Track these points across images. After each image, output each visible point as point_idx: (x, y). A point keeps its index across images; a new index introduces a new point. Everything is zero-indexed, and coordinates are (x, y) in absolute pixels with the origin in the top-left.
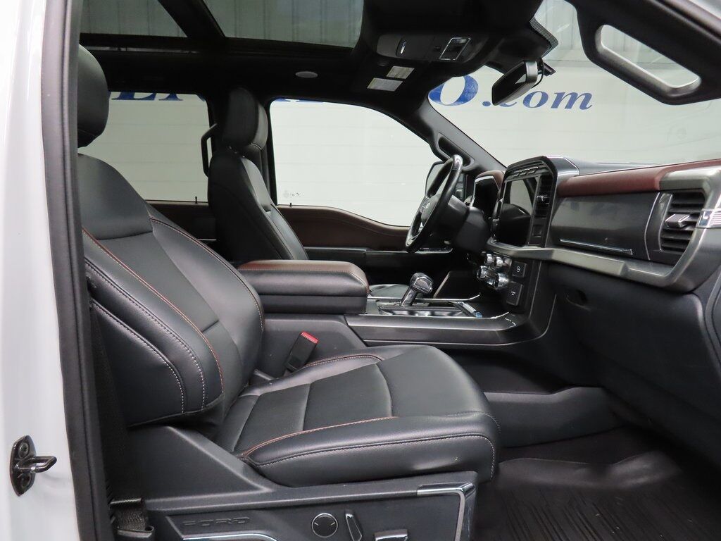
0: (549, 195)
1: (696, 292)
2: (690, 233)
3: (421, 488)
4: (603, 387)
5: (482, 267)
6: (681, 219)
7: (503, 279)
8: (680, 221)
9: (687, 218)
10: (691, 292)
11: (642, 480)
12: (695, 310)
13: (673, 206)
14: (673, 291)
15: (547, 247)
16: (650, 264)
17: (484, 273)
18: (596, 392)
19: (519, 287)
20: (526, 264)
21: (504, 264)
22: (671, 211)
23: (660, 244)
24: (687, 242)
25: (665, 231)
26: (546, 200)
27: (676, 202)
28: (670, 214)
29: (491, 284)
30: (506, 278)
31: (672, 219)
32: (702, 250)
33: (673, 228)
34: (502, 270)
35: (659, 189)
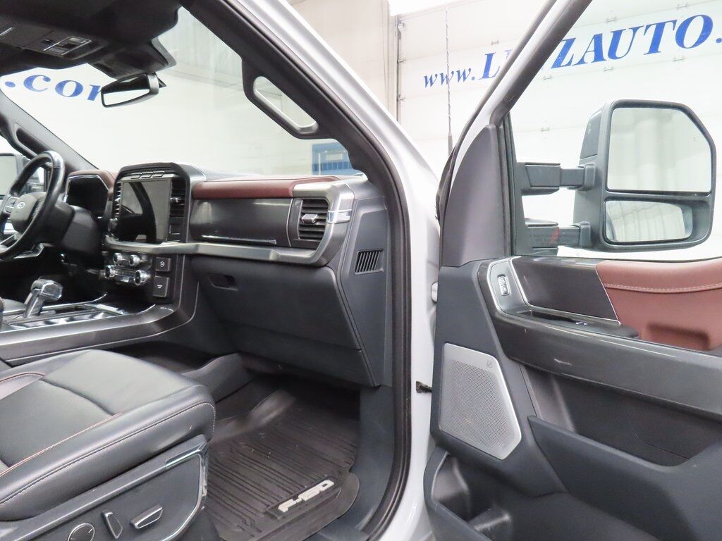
0: (183, 197)
1: (329, 265)
2: (323, 227)
3: (168, 462)
4: (239, 352)
5: (109, 267)
6: (313, 217)
7: (144, 276)
8: (313, 219)
9: (316, 217)
10: (325, 266)
11: (272, 415)
12: (331, 276)
13: (304, 208)
14: (314, 267)
15: (188, 242)
16: (292, 249)
17: (113, 272)
18: (234, 357)
19: (165, 280)
20: (169, 259)
21: (142, 261)
22: (304, 211)
23: (298, 235)
24: (323, 233)
25: (301, 226)
26: (180, 202)
27: (305, 206)
28: (303, 214)
29: (127, 281)
30: (148, 273)
31: (306, 217)
32: (333, 239)
33: (308, 224)
34: (140, 266)
35: (292, 196)
